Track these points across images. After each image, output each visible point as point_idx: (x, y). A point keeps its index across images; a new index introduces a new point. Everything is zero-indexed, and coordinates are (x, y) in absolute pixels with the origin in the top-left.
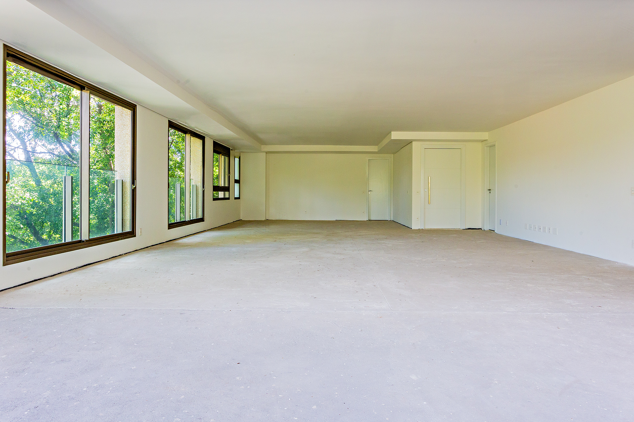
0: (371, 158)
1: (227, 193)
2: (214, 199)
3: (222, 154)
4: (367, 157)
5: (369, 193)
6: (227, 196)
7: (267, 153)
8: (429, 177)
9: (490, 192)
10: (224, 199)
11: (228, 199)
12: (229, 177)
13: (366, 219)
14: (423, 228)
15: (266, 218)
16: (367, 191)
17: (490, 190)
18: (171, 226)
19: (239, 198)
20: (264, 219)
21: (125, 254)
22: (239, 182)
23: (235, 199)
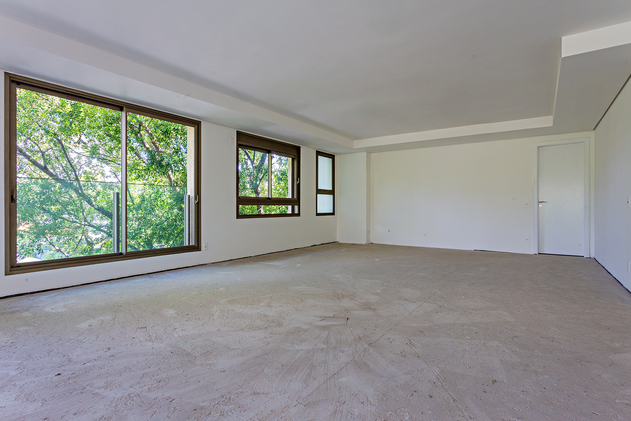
1: (296, 207)
2: (239, 216)
5: (540, 206)
6: (296, 211)
7: (370, 151)
10: (293, 214)
11: (299, 215)
12: (299, 186)
15: (368, 238)
16: (535, 202)
19: (333, 214)
20: (364, 242)
22: (332, 192)
23: (318, 214)
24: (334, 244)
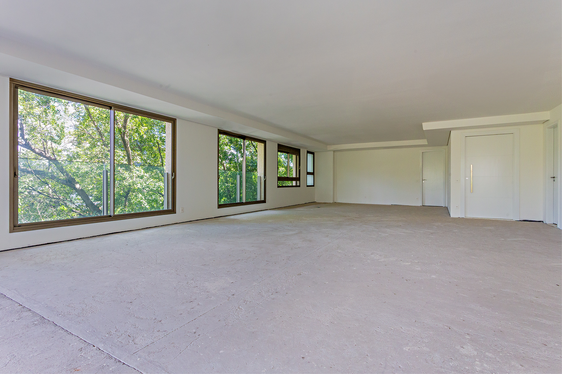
0: (425, 151)
1: (298, 182)
2: (279, 187)
3: (290, 153)
4: (420, 150)
5: (423, 182)
6: (298, 184)
7: (334, 151)
8: (471, 165)
9: (554, 181)
10: (296, 186)
11: (299, 186)
12: (300, 170)
13: (420, 204)
14: (464, 217)
15: (334, 201)
16: (421, 180)
17: (554, 178)
18: (220, 206)
19: (313, 186)
20: (332, 202)
21: (161, 226)
22: (313, 174)
23: (308, 186)
24: (314, 203)
